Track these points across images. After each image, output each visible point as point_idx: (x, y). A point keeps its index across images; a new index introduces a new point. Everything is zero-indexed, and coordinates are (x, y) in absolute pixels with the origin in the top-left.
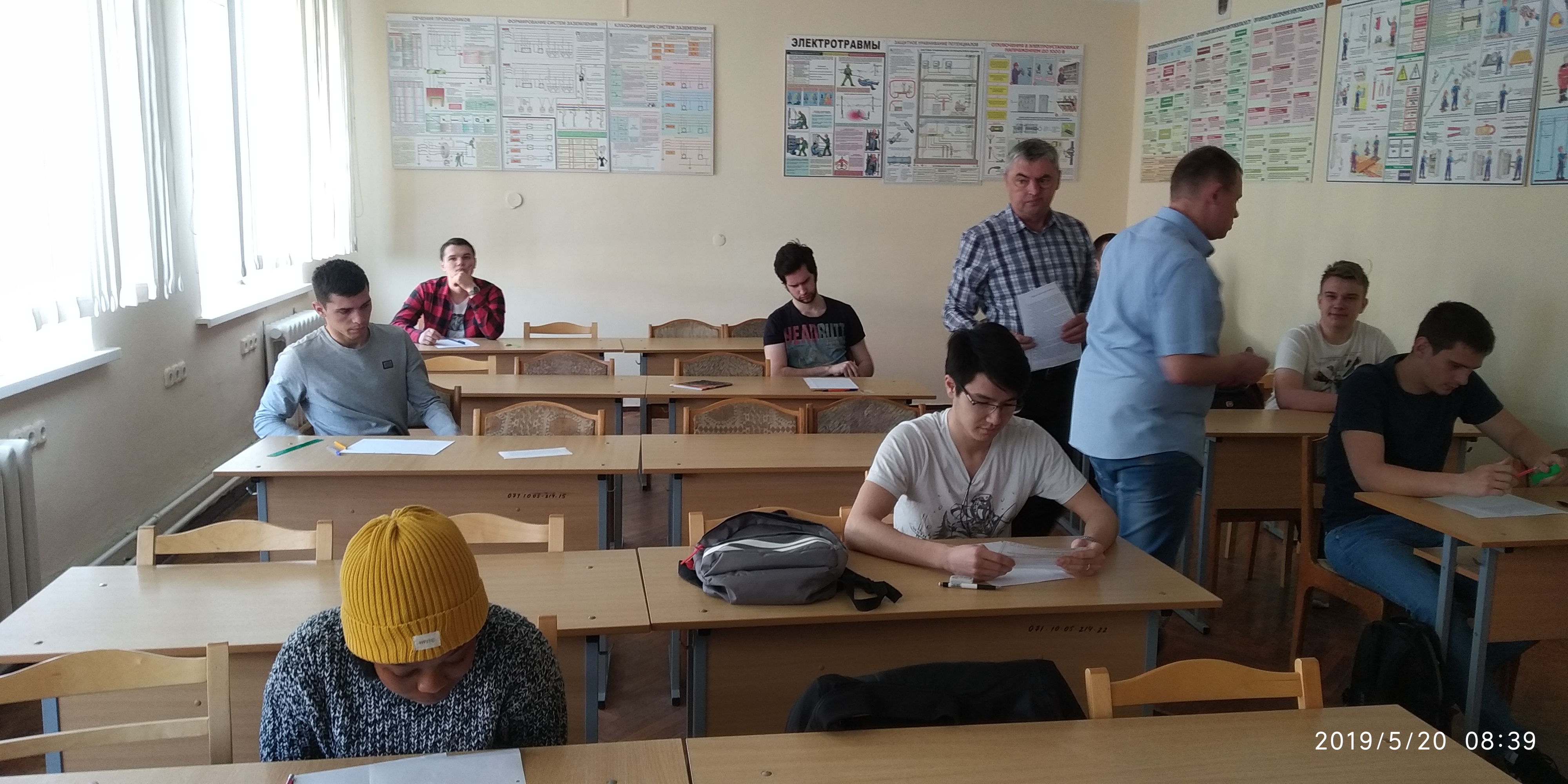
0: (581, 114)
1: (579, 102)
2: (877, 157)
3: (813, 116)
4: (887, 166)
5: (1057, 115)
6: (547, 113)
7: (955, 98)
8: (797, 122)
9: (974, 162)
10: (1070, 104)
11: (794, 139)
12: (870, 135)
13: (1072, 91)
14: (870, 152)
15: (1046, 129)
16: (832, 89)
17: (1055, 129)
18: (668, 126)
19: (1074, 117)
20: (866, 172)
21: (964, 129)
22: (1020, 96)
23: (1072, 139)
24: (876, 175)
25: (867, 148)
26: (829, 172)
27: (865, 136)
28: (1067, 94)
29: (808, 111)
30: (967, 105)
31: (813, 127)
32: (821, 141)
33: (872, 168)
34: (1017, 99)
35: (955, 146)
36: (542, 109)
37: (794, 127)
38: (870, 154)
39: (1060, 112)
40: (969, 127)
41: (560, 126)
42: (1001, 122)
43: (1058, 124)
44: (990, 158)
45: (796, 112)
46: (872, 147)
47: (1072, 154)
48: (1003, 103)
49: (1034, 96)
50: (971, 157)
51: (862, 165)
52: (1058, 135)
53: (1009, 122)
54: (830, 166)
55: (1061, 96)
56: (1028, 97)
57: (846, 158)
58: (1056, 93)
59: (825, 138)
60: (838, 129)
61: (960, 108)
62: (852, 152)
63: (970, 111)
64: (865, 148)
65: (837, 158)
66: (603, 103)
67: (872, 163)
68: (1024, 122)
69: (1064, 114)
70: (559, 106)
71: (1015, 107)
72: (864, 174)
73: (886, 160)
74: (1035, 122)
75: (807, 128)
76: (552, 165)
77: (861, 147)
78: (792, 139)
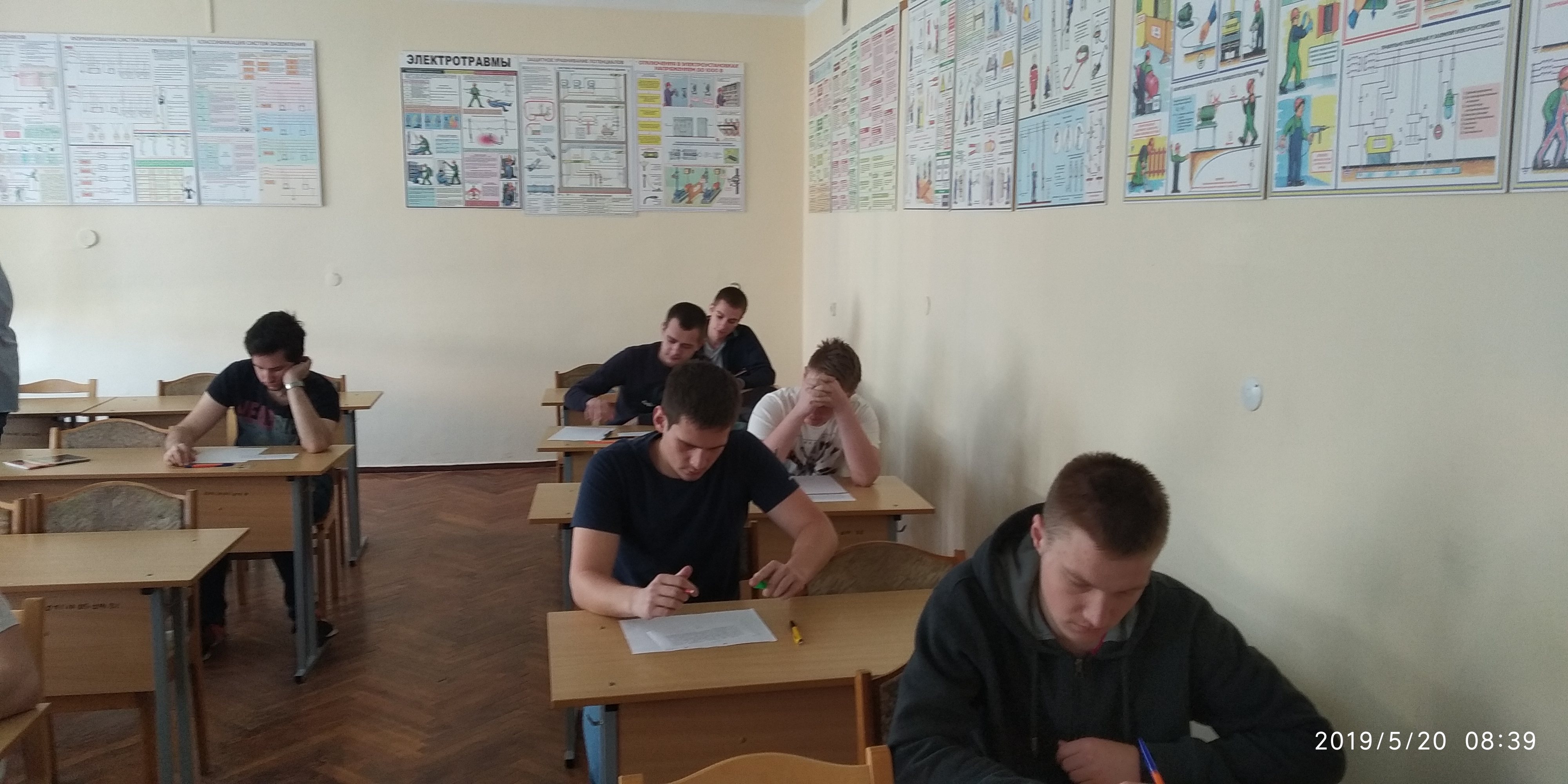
0: (163, 140)
1: (158, 127)
3: (437, 140)
4: (528, 196)
5: (718, 140)
6: (122, 141)
7: (601, 121)
8: (419, 146)
9: (627, 191)
10: (732, 128)
11: (416, 166)
12: (505, 162)
13: (731, 113)
15: (707, 155)
16: (457, 110)
17: (716, 156)
18: (266, 153)
19: (737, 142)
20: (503, 202)
21: (614, 156)
22: (676, 119)
23: (736, 166)
25: (503, 176)
26: (459, 202)
27: (499, 163)
28: (729, 117)
30: (615, 128)
31: (438, 152)
32: (449, 168)
34: (671, 122)
35: (604, 173)
36: (116, 136)
38: (506, 183)
39: (721, 136)
40: (620, 152)
41: (138, 156)
42: (654, 148)
43: (721, 149)
44: (645, 186)
47: (737, 182)
48: (656, 126)
49: (691, 119)
50: (623, 186)
52: (720, 162)
53: (665, 148)
54: (460, 196)
55: (721, 119)
56: (684, 120)
57: (478, 187)
58: (717, 116)
59: (453, 165)
60: (468, 155)
61: (606, 131)
62: (485, 180)
63: (620, 135)
64: (499, 175)
65: (469, 187)
66: (187, 128)
68: (682, 148)
69: (726, 139)
70: (137, 133)
71: (670, 131)
74: (693, 148)
75: (431, 154)
76: (130, 199)
78: (413, 166)
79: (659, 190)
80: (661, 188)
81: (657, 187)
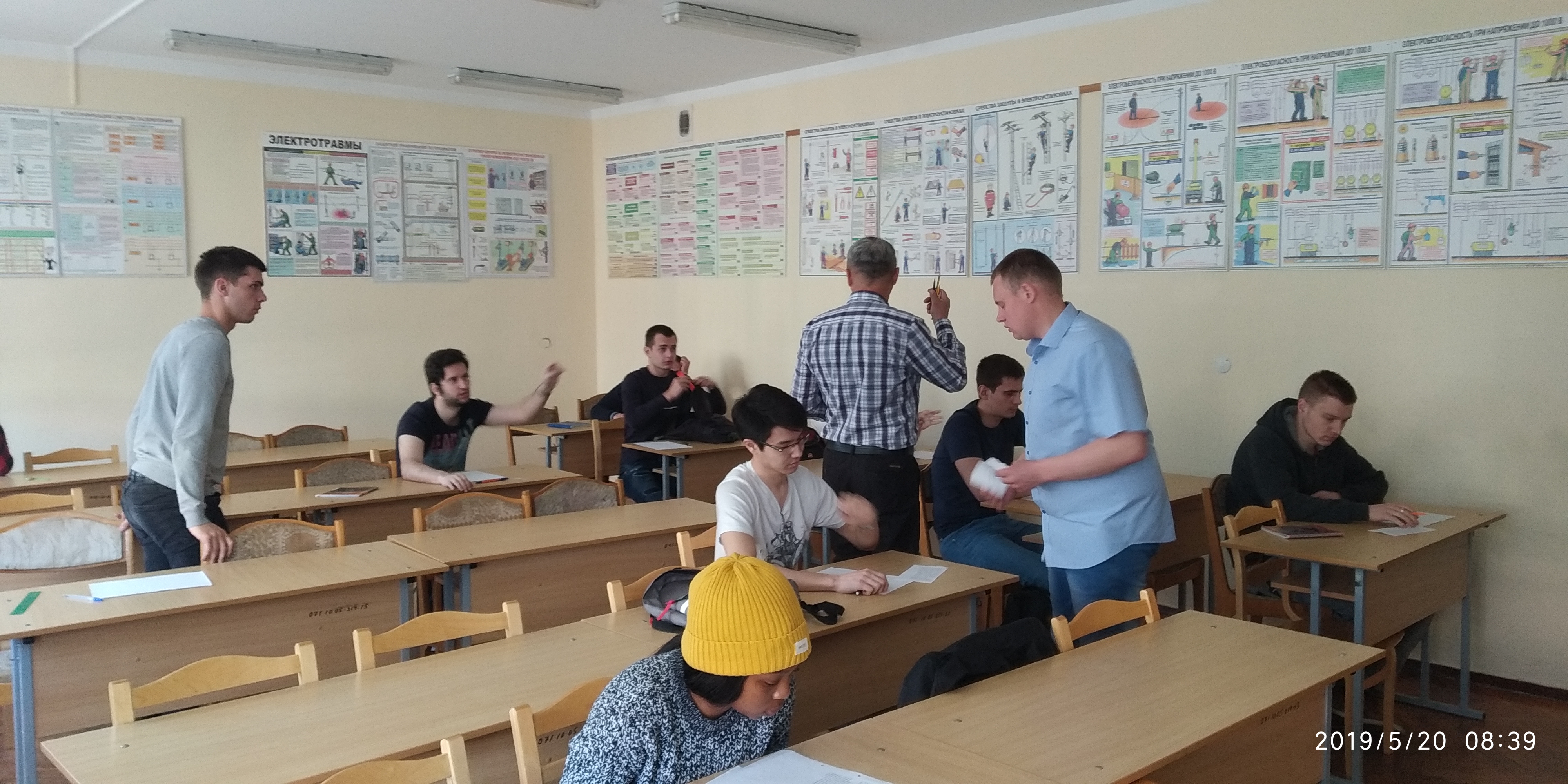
0: (21, 211)
2: (365, 255)
3: (296, 214)
4: (376, 265)
5: (531, 217)
7: (438, 200)
8: (279, 220)
9: (460, 260)
10: (541, 208)
11: (277, 238)
12: (357, 235)
13: (541, 195)
14: (358, 251)
15: (522, 230)
16: (314, 187)
17: (530, 230)
18: (131, 225)
19: (545, 219)
20: (355, 270)
21: (449, 229)
22: (498, 199)
23: (545, 239)
24: (365, 273)
25: (355, 247)
26: (316, 271)
27: (351, 235)
28: (539, 199)
29: (290, 209)
30: (449, 206)
31: (297, 225)
32: (306, 239)
33: (361, 266)
34: (494, 202)
35: (441, 244)
37: (276, 225)
38: (357, 253)
39: (533, 214)
40: (453, 227)
42: (482, 223)
43: (533, 225)
44: (474, 256)
45: (276, 210)
46: (360, 246)
47: (546, 253)
48: (483, 205)
49: (509, 200)
50: (456, 256)
51: (350, 264)
52: (533, 236)
53: (490, 223)
54: (317, 265)
55: (533, 200)
56: (504, 200)
57: (333, 257)
58: (530, 197)
59: (310, 237)
60: (324, 227)
61: (443, 209)
62: (339, 251)
63: (453, 212)
64: (352, 246)
65: (324, 257)
66: (50, 199)
67: (360, 262)
68: (503, 223)
69: (537, 217)
71: (493, 209)
72: (353, 273)
73: (375, 259)
74: (512, 223)
75: (290, 226)
77: (347, 246)
78: (273, 238)
79: (485, 259)
80: (487, 257)
81: (484, 257)
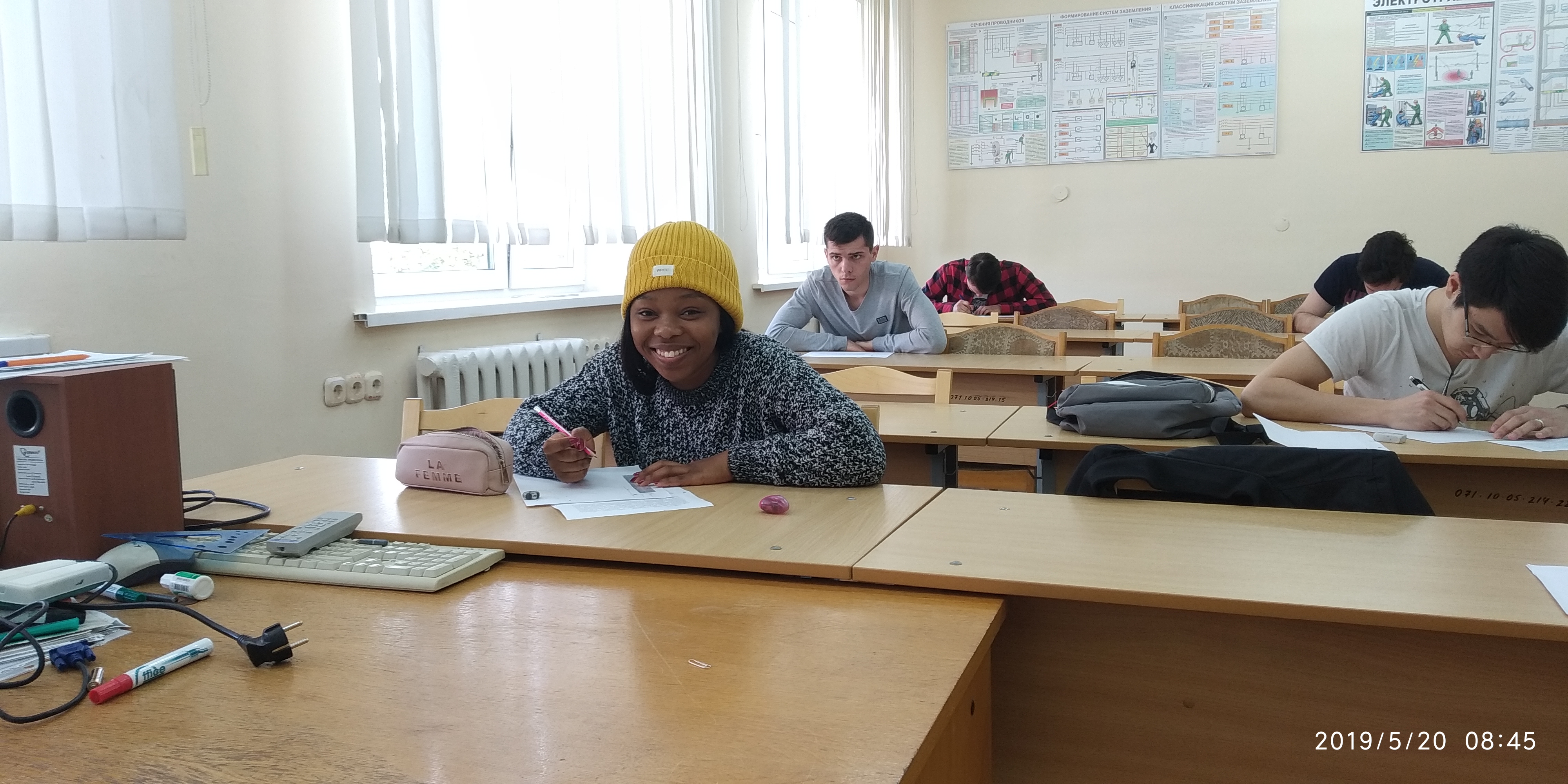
0: (1132, 102)
4: (1497, 133)
6: (1096, 104)
8: (1379, 89)
11: (1376, 109)
12: (1472, 98)
16: (1423, 49)
20: (1467, 140)
25: (1469, 113)
26: (1419, 143)
27: (1466, 99)
36: (1092, 100)
38: (1472, 120)
41: (1109, 116)
51: (1462, 133)
54: (1421, 136)
59: (1415, 105)
60: (1431, 93)
62: (1449, 119)
64: (1465, 112)
65: (1430, 126)
66: (1155, 88)
70: (1109, 96)
75: (1391, 95)
76: (1100, 156)
78: (1373, 109)
